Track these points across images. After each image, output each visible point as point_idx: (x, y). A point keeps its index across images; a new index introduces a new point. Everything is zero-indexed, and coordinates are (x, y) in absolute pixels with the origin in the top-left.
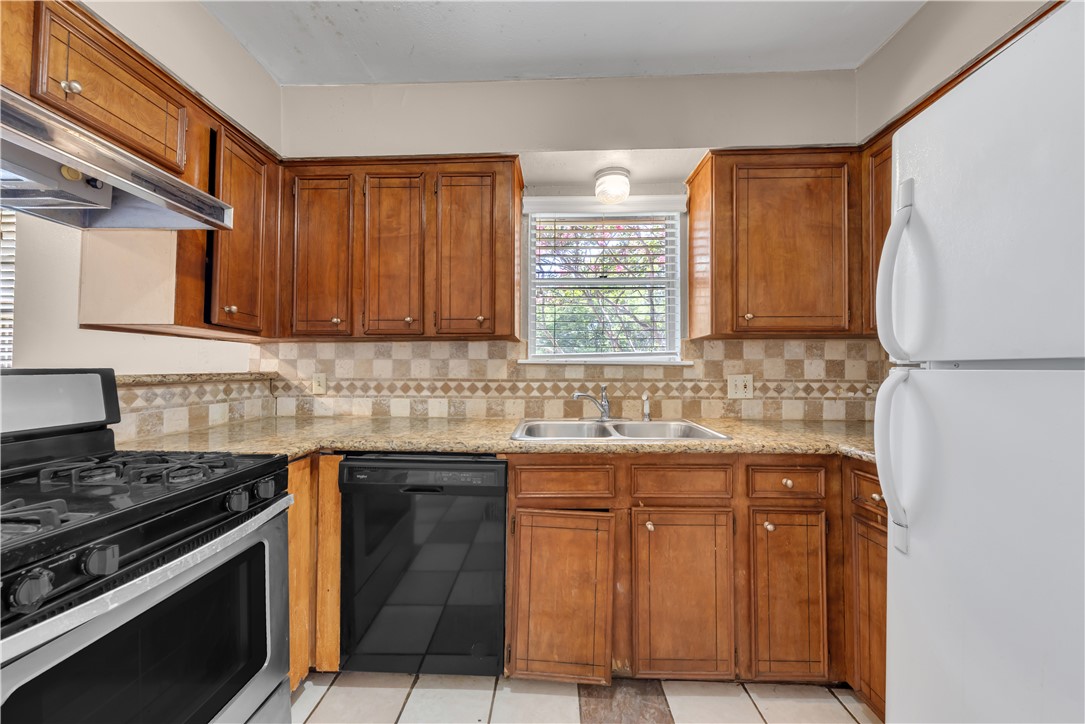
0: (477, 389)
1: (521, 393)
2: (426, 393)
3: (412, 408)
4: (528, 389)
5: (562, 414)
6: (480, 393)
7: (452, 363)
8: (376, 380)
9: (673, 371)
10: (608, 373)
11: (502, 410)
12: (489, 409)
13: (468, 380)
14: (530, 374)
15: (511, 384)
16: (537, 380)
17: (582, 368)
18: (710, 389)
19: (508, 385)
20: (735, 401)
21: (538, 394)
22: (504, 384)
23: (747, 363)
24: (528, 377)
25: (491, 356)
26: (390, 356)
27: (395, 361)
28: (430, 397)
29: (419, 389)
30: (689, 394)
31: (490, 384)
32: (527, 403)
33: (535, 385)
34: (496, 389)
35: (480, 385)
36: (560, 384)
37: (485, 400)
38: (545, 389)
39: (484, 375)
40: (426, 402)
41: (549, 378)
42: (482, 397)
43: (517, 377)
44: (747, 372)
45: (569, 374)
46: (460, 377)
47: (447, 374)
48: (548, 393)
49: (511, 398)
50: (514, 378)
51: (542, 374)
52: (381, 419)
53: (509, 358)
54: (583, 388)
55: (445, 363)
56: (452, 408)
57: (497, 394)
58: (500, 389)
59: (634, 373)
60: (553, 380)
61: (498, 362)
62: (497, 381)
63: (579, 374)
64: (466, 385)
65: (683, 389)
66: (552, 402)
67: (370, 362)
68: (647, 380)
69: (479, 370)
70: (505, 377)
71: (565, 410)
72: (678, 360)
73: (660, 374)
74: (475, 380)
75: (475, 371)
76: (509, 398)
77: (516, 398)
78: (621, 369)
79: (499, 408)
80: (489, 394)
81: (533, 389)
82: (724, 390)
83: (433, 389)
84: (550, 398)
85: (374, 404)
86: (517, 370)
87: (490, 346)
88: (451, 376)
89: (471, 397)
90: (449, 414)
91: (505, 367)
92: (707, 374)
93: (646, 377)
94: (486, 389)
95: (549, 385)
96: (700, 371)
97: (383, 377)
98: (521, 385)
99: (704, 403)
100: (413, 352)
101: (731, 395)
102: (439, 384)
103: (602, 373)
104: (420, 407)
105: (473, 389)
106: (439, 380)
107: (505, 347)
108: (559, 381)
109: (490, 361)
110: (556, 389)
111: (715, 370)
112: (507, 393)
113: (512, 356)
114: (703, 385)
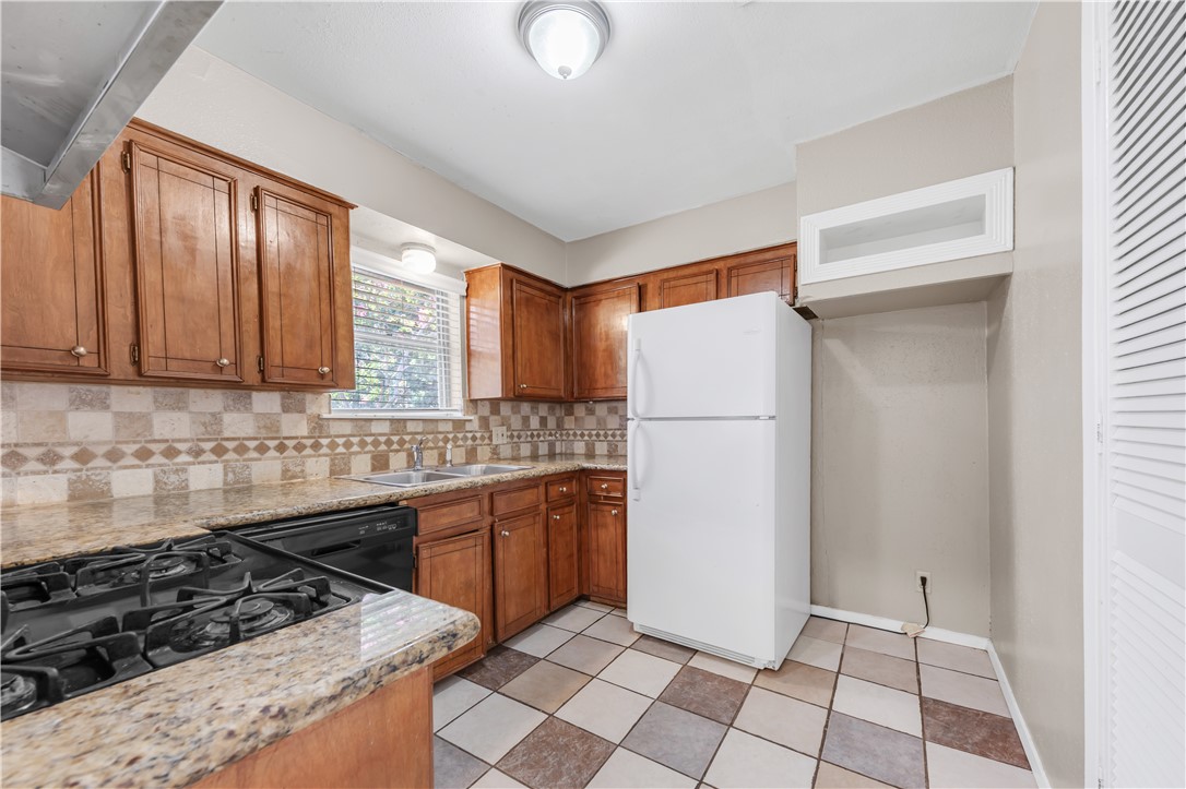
0: (269, 448)
1: (325, 450)
2: (183, 458)
3: (157, 482)
4: (333, 445)
5: (369, 468)
6: (272, 453)
7: (228, 418)
8: (76, 444)
9: (459, 424)
10: (411, 427)
11: (303, 471)
12: (285, 471)
13: (255, 439)
14: (335, 429)
15: (313, 440)
16: (343, 436)
17: (388, 423)
18: (483, 438)
19: (309, 442)
20: (497, 446)
21: (344, 451)
22: (304, 441)
23: (503, 418)
24: (332, 433)
25: (286, 409)
26: (107, 407)
27: (117, 414)
28: (189, 464)
29: (171, 453)
30: (470, 442)
31: (286, 442)
32: (332, 460)
33: (341, 441)
34: (295, 448)
35: (272, 444)
36: (366, 438)
37: (279, 461)
38: (352, 444)
39: (278, 431)
40: (184, 471)
41: (355, 433)
42: (275, 458)
43: (320, 433)
44: (503, 425)
45: (376, 428)
46: (243, 435)
47: (220, 432)
48: (355, 448)
49: (314, 456)
50: (317, 434)
51: (347, 429)
52: (90, 501)
53: (308, 412)
54: (389, 443)
55: (216, 418)
56: (231, 476)
57: (295, 453)
58: (299, 448)
59: (431, 427)
60: (360, 435)
61: (295, 416)
62: (296, 438)
63: (385, 428)
64: (252, 444)
65: (465, 438)
66: (359, 457)
67: (61, 417)
68: (440, 433)
69: (270, 426)
70: (306, 434)
71: (373, 464)
72: (459, 415)
73: (449, 427)
74: (265, 439)
75: (265, 427)
76: (310, 456)
77: (319, 456)
78: (421, 423)
79: (298, 469)
80: (285, 454)
81: (338, 445)
82: (490, 438)
83: (198, 453)
84: (357, 453)
85: (71, 483)
86: (319, 424)
87: (283, 398)
88: (227, 435)
89: (260, 459)
90: (225, 483)
91: (305, 422)
92: (480, 427)
93: (440, 429)
94: (281, 448)
95: (355, 440)
96: (475, 425)
97: (94, 437)
98: (324, 441)
99: (479, 448)
100: (156, 401)
101: (495, 441)
102: (208, 446)
103: (405, 427)
104: (173, 478)
105: (262, 449)
106: (209, 440)
107: (304, 399)
108: (366, 436)
109: (284, 415)
110: (363, 444)
111: (484, 422)
112: (308, 451)
113: (312, 409)
114: (478, 435)
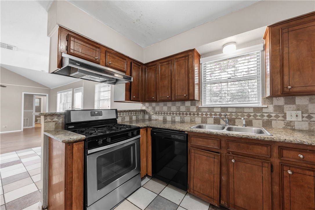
0: (188, 114)
1: (200, 116)
2: (175, 115)
3: (172, 119)
4: (202, 115)
5: (213, 122)
6: (188, 115)
7: (181, 107)
8: (164, 111)
9: (257, 110)
10: (229, 110)
11: (195, 120)
12: (191, 120)
13: (185, 112)
14: (203, 110)
15: (197, 113)
16: (205, 112)
17: (220, 109)
18: (277, 116)
19: (196, 113)
20: (291, 122)
21: (205, 116)
22: (195, 113)
23: (299, 106)
24: (202, 111)
25: (191, 105)
26: (167, 106)
27: (168, 107)
28: (176, 116)
29: (173, 114)
30: (266, 118)
32: (202, 118)
33: (204, 113)
34: (193, 114)
35: (188, 113)
36: (212, 113)
37: (190, 117)
38: (208, 115)
39: (189, 110)
40: (175, 117)
41: (209, 111)
42: (189, 117)
43: (199, 111)
44: (298, 110)
45: (215, 110)
46: (183, 111)
47: (180, 110)
48: (208, 116)
49: (197, 117)
51: (206, 110)
52: (165, 121)
53: (196, 105)
54: (220, 115)
55: (179, 107)
56: (181, 119)
57: (193, 116)
58: (194, 114)
59: (240, 110)
60: (210, 112)
61: (193, 107)
62: (193, 112)
64: (185, 113)
65: (263, 116)
66: (210, 119)
67: (162, 107)
68: (246, 113)
69: (188, 109)
70: (195, 111)
71: (214, 121)
72: (260, 105)
73: (252, 110)
74: (187, 112)
75: (187, 109)
76: (196, 117)
77: (199, 117)
78: (235, 109)
79: (194, 120)
80: (191, 116)
81: (204, 115)
82: (285, 117)
83: (176, 114)
84: (209, 117)
85: (163, 117)
86: (199, 109)
87: (191, 102)
88: (181, 111)
89: (186, 116)
90: (180, 121)
91: (195, 108)
92: (275, 111)
93: (245, 111)
94: (190, 114)
95: (209, 113)
96: (271, 109)
97: (165, 111)
98: (200, 113)
99: (273, 122)
100: (172, 104)
101: (288, 118)
102: (178, 113)
103: (227, 110)
104: (173, 118)
105: (187, 114)
106: (178, 112)
107: (195, 102)
108: (212, 112)
109: (191, 106)
110: (211, 115)
111: (280, 109)
112: (196, 116)
113: (197, 105)
114: (273, 115)
